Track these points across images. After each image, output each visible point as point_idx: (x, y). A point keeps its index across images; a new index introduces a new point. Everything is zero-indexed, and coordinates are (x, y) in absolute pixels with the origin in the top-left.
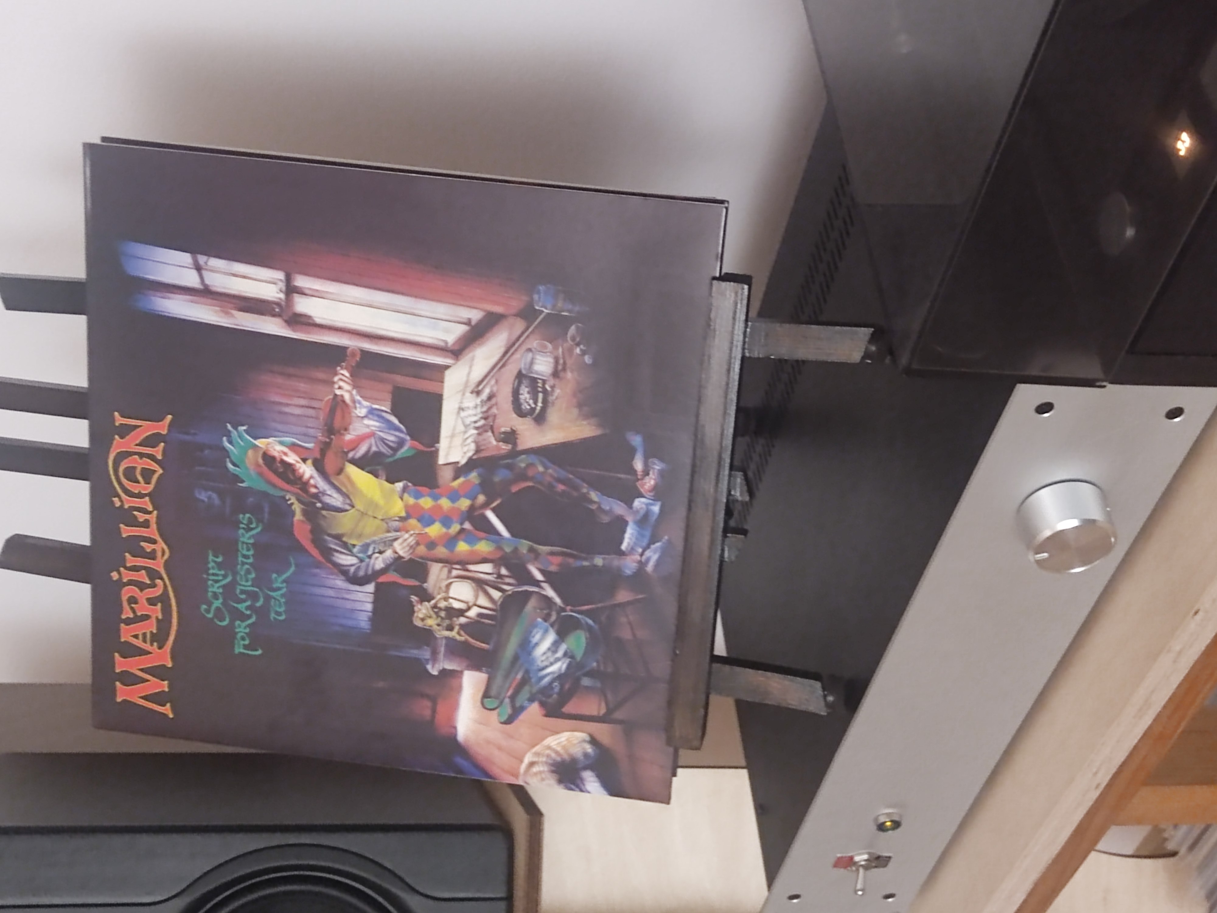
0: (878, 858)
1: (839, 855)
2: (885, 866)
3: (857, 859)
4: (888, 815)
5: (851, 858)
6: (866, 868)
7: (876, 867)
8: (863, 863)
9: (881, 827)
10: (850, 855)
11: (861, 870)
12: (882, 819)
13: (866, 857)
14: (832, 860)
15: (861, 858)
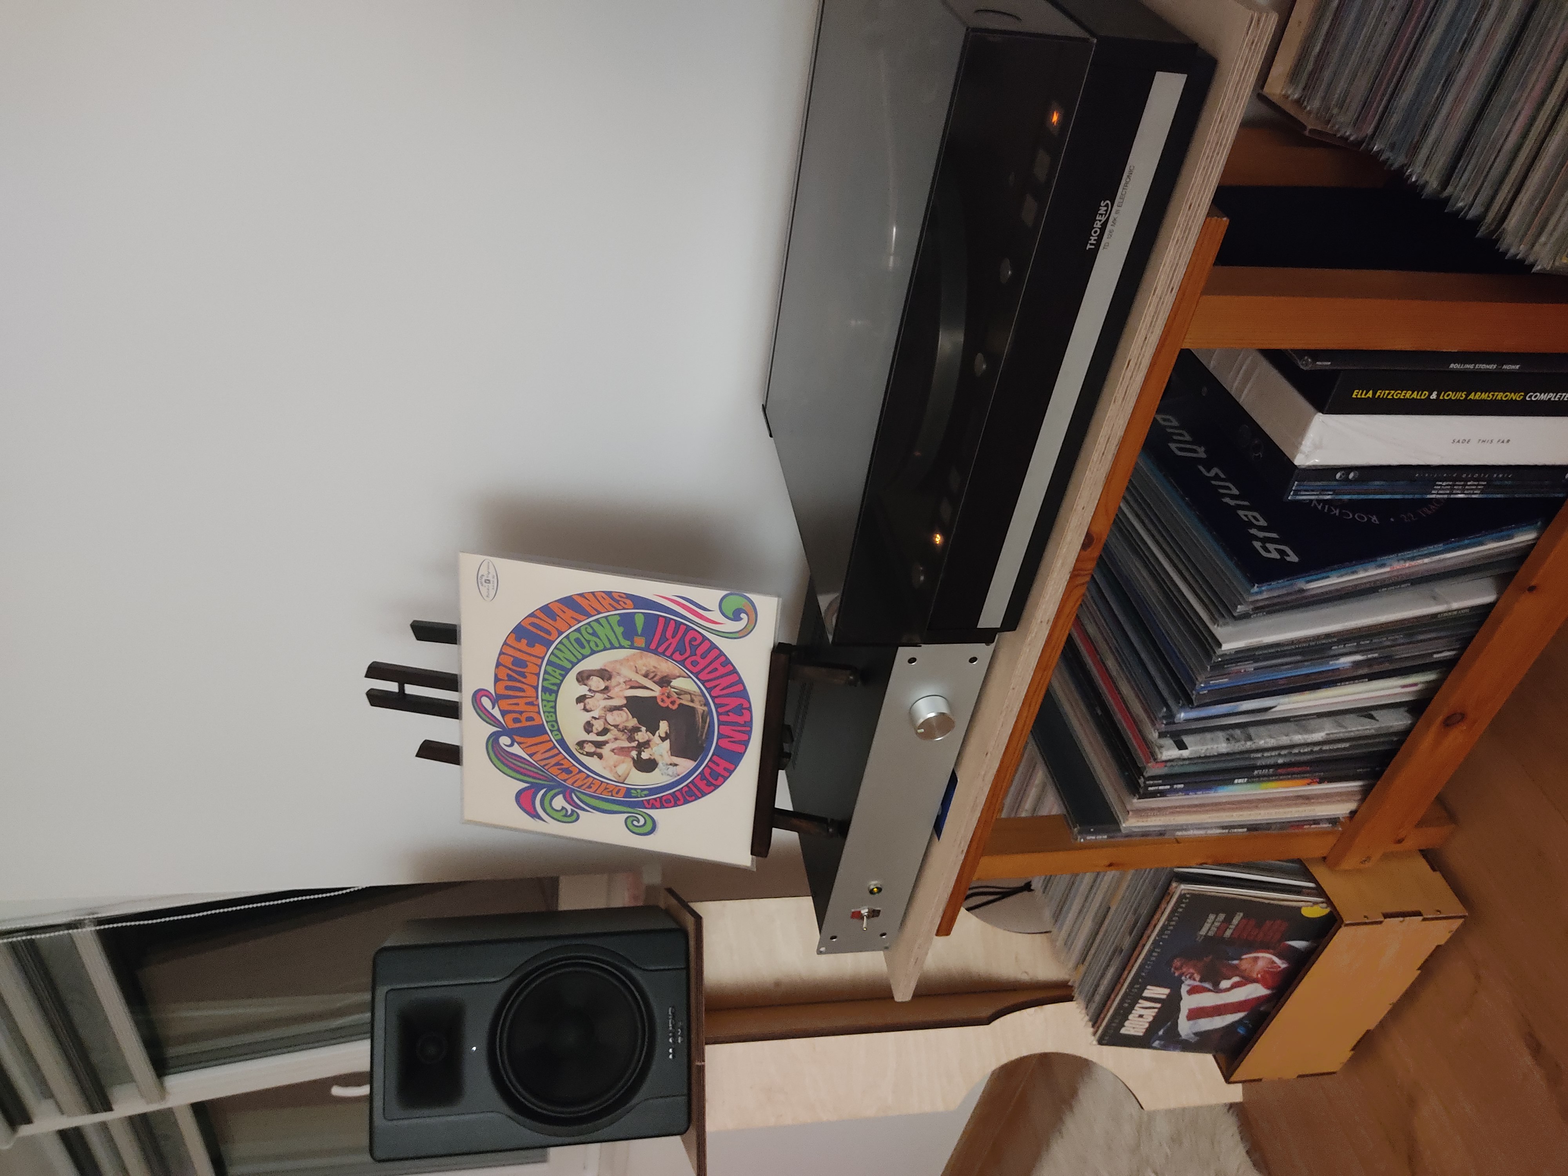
0: (874, 911)
1: (853, 910)
2: (877, 916)
3: (863, 912)
4: (875, 885)
5: (860, 912)
6: (868, 917)
7: (873, 917)
8: (866, 914)
9: (872, 892)
10: (858, 910)
11: (865, 917)
12: (872, 887)
13: (867, 910)
14: (850, 914)
15: (864, 912)
